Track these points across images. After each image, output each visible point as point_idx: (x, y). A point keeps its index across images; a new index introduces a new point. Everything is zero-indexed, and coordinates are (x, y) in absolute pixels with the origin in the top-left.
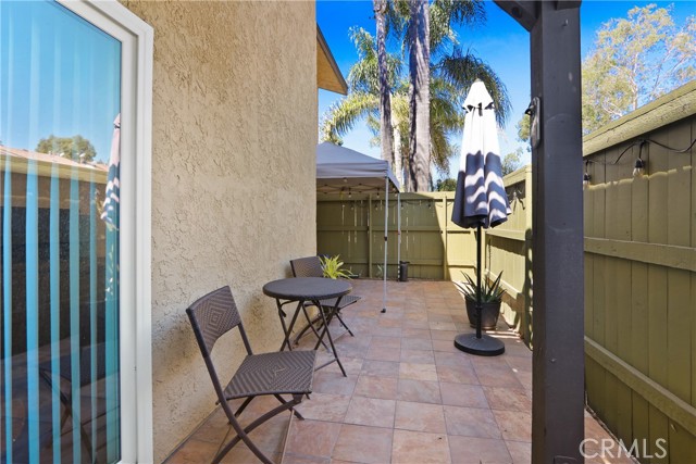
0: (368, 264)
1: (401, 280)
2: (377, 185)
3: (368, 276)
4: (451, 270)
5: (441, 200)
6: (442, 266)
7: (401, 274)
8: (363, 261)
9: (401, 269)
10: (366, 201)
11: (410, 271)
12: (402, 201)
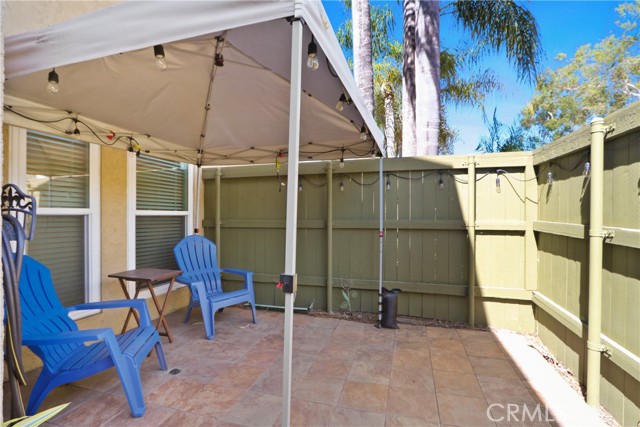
0: (325, 287)
1: (384, 324)
2: (339, 143)
3: (326, 309)
4: (488, 305)
5: (465, 171)
6: (466, 296)
7: (384, 312)
8: (317, 281)
9: (385, 302)
10: (323, 176)
11: (402, 304)
12: (387, 173)
